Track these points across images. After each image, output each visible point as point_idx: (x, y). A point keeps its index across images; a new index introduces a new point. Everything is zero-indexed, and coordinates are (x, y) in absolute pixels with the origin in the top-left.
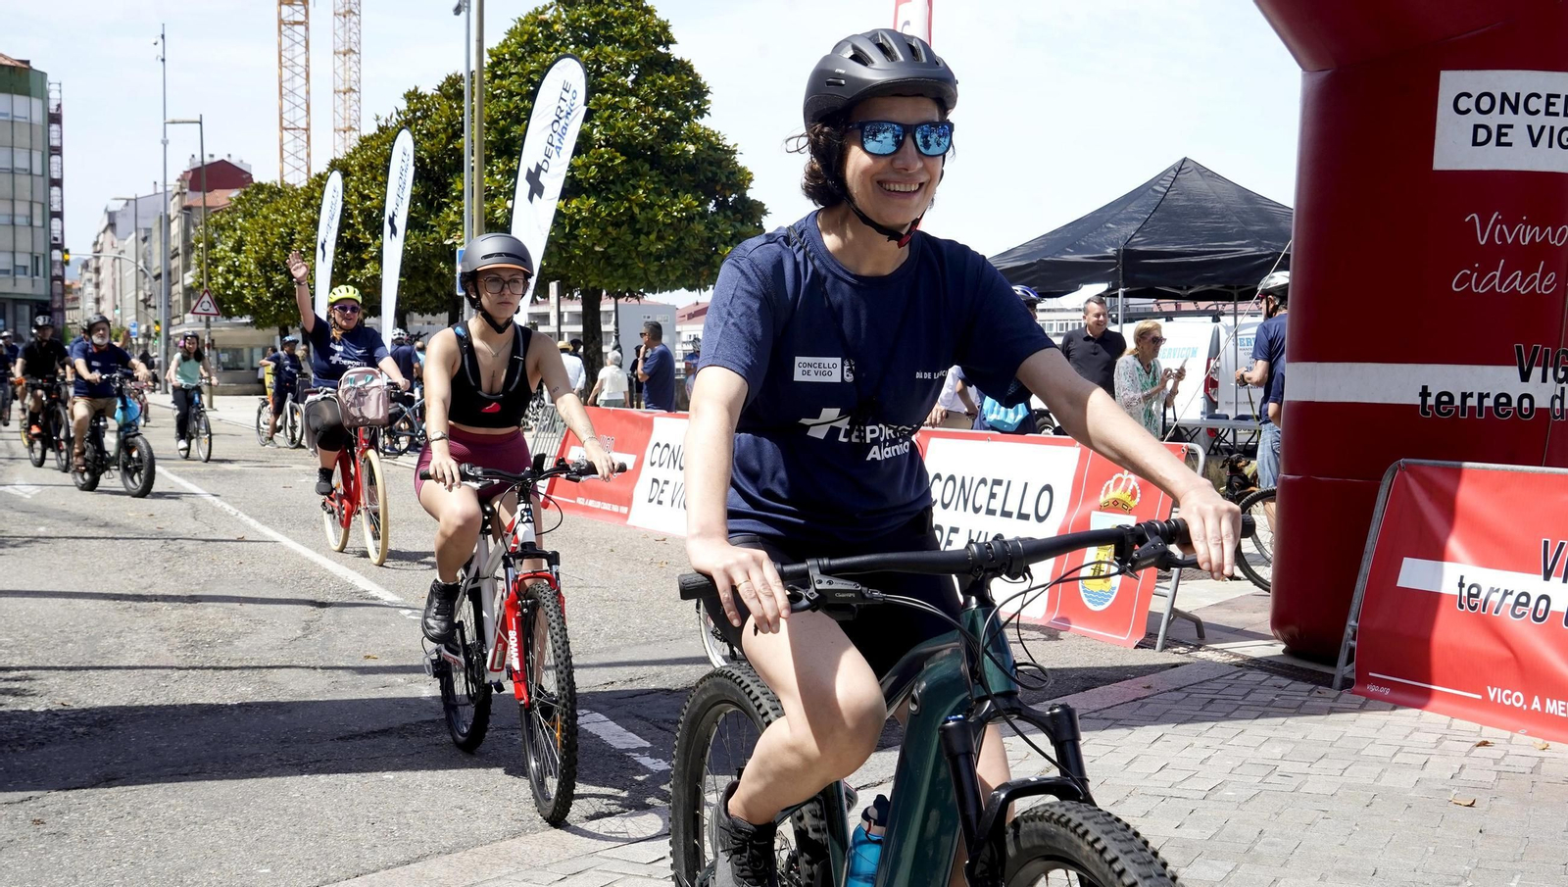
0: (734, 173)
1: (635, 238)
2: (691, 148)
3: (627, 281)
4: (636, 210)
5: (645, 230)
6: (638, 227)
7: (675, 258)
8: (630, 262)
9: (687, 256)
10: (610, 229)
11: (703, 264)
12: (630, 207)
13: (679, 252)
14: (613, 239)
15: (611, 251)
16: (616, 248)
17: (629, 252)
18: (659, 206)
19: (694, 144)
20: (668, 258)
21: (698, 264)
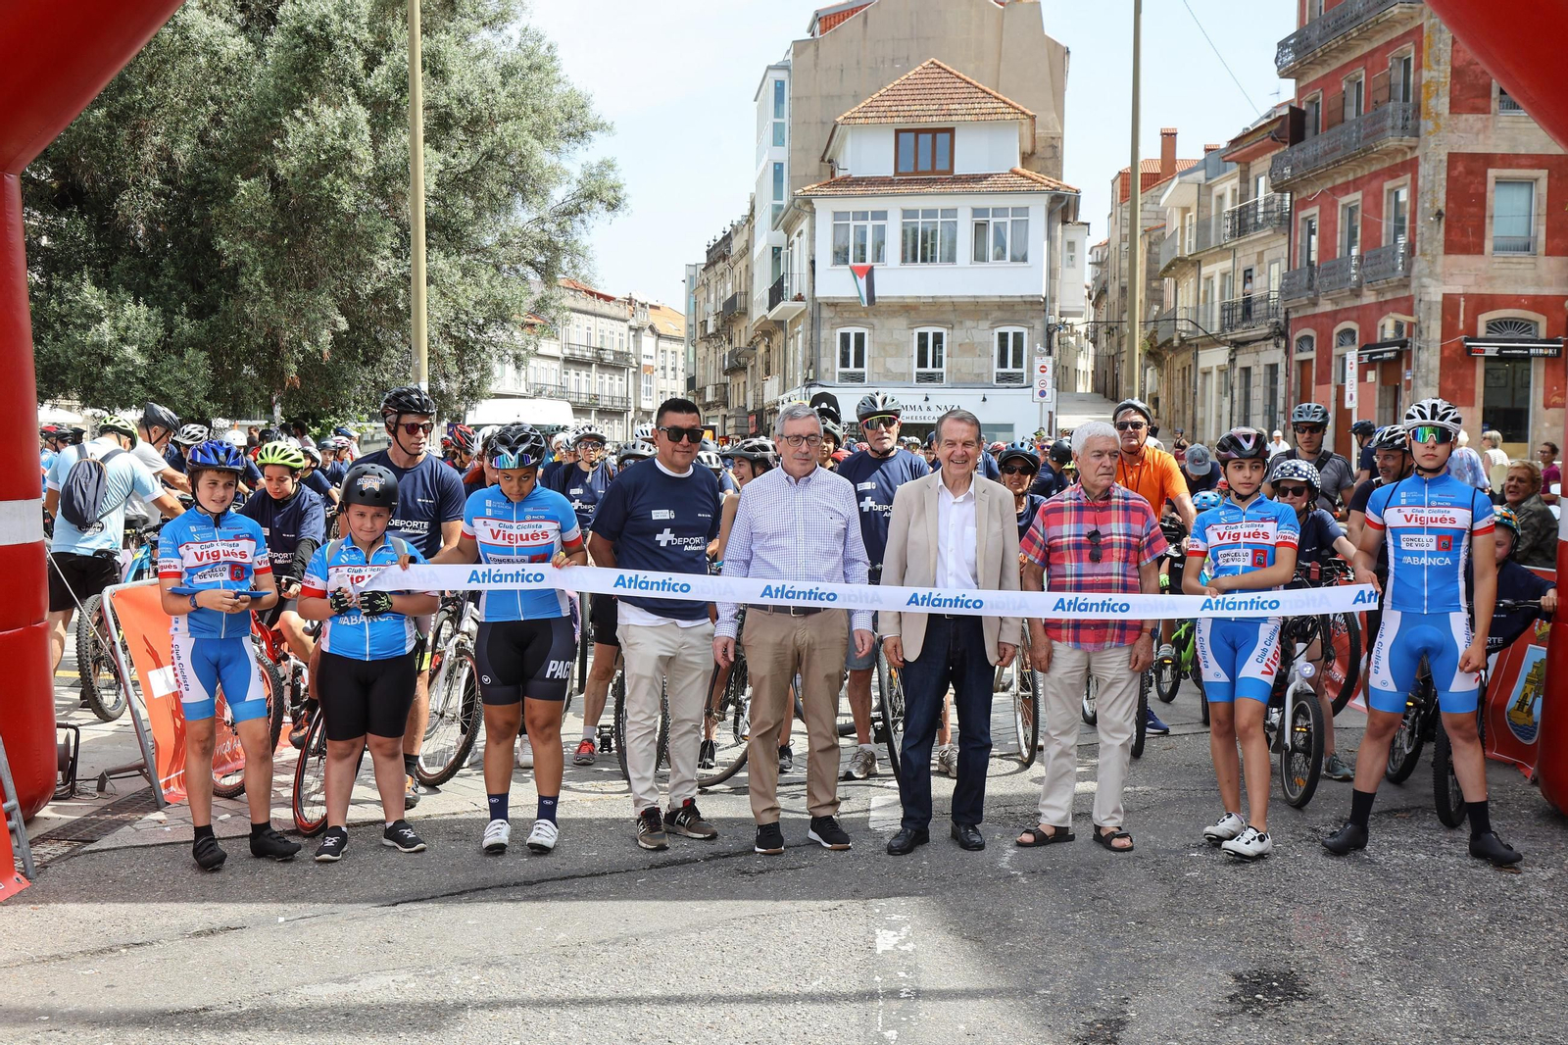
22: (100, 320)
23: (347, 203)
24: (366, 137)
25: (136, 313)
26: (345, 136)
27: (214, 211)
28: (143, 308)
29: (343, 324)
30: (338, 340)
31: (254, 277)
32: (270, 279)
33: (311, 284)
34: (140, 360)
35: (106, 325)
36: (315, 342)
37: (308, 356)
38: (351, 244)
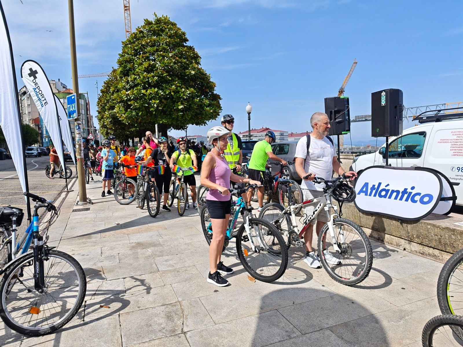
0: (209, 83)
1: (173, 104)
2: (193, 72)
3: (171, 120)
4: (172, 94)
5: (177, 101)
6: (174, 100)
7: (188, 111)
8: (172, 113)
9: (193, 111)
10: (163, 100)
11: (199, 114)
12: (170, 93)
13: (190, 110)
14: (165, 105)
15: (164, 109)
16: (166, 108)
17: (171, 109)
18: (181, 92)
19: (194, 71)
20: (186, 112)
21: (197, 114)
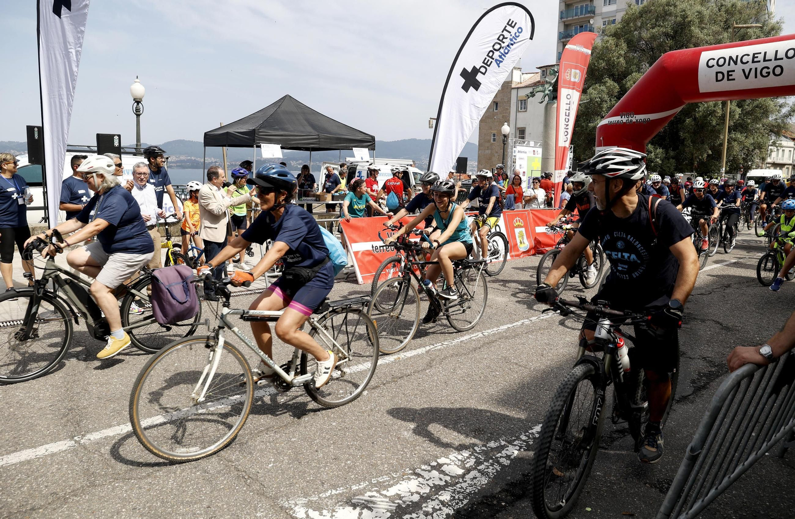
22: (651, 153)
23: (714, 123)
24: (721, 106)
25: (659, 150)
26: (714, 107)
27: (679, 126)
28: (661, 150)
29: (710, 152)
30: (708, 156)
31: (688, 142)
32: (693, 142)
33: (703, 143)
34: (660, 162)
35: (653, 154)
36: (702, 156)
37: (700, 159)
38: (716, 133)
